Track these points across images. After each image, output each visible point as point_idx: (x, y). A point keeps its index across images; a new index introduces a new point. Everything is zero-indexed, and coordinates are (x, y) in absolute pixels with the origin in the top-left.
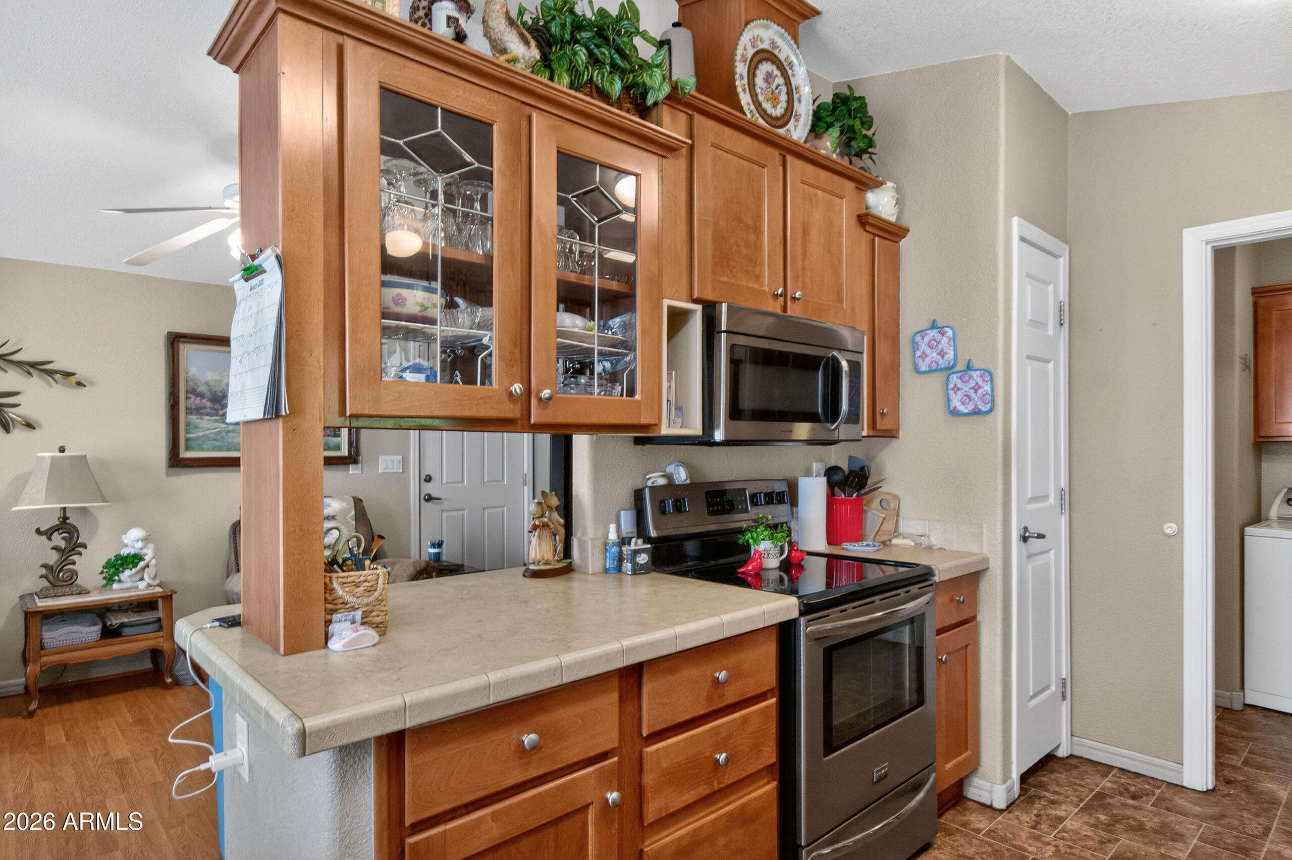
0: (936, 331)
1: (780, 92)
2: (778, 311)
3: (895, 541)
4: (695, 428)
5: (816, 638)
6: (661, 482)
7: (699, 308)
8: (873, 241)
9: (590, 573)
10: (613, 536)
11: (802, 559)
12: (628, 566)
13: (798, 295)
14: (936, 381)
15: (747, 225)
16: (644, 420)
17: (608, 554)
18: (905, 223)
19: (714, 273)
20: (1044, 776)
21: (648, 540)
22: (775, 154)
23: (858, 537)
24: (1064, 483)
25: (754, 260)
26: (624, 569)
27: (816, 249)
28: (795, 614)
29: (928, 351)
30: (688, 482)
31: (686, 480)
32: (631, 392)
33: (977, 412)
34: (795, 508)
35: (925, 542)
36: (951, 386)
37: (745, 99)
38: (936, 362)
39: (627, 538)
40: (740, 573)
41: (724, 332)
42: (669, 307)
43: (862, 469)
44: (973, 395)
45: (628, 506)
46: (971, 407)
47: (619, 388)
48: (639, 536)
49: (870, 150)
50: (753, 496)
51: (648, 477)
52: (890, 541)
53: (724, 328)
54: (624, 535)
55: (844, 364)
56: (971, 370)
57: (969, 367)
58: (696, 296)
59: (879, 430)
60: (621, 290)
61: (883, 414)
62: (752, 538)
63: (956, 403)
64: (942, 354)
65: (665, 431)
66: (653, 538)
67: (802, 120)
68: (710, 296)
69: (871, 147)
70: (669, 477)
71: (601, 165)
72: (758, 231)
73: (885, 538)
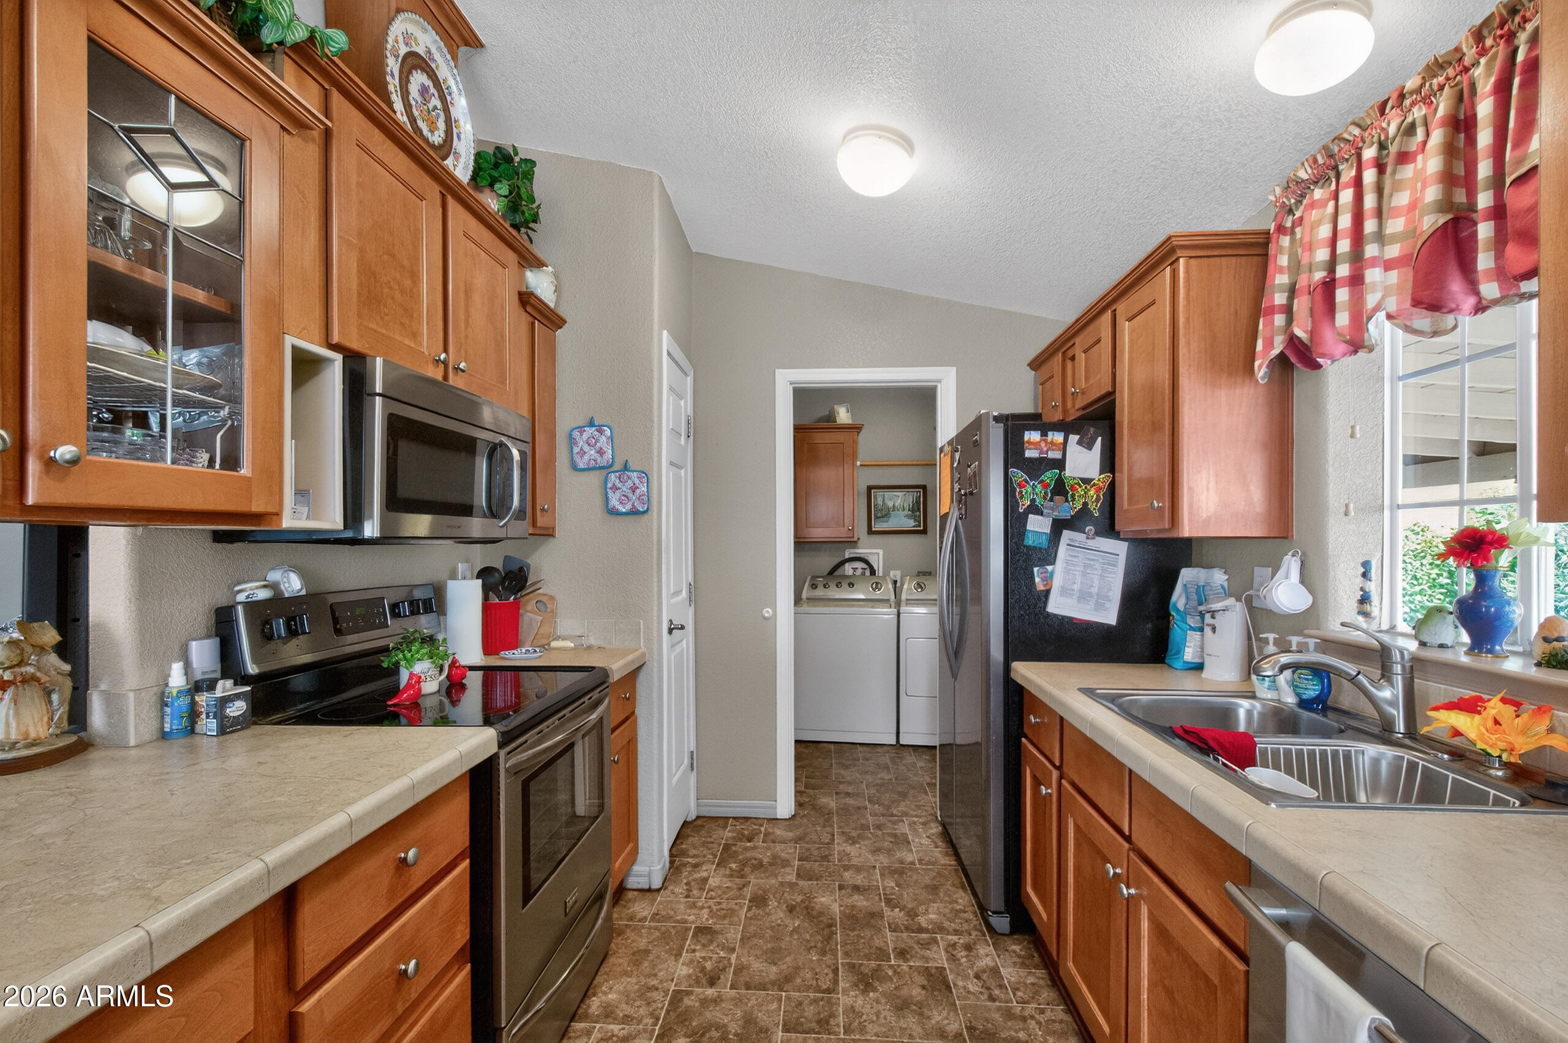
0: (594, 429)
1: (438, 116)
2: (440, 378)
3: (554, 644)
4: (333, 519)
5: (514, 772)
6: (263, 594)
7: (338, 358)
8: (533, 324)
9: (132, 743)
10: (177, 679)
11: (464, 677)
12: (208, 725)
13: (462, 365)
14: (593, 480)
15: (402, 267)
16: (256, 507)
17: (168, 710)
18: (562, 312)
19: (360, 315)
20: (682, 843)
21: (242, 679)
22: (433, 190)
23: (514, 645)
24: (691, 580)
25: (410, 312)
26: (199, 728)
27: (478, 318)
28: (494, 749)
29: (586, 448)
30: (303, 592)
31: (302, 589)
32: (231, 461)
33: (634, 512)
34: (442, 618)
35: (585, 642)
36: (609, 485)
37: (398, 106)
38: (595, 460)
39: (203, 681)
40: (390, 706)
41: (379, 395)
42: (296, 350)
43: (521, 569)
44: (630, 495)
45: (202, 631)
46: (628, 507)
47: (206, 456)
48: (225, 675)
49: (532, 225)
50: (394, 607)
51: (237, 588)
52: (549, 644)
53: (379, 389)
54: (199, 676)
55: (515, 453)
56: (628, 470)
57: (626, 468)
58: (336, 339)
59: (540, 527)
60: (213, 306)
61: (543, 510)
62: (405, 658)
63: (614, 502)
64: (601, 452)
65: (288, 522)
66: (252, 676)
67: (462, 160)
68: (355, 345)
69: (535, 221)
70: (274, 586)
71: (178, 98)
72: (415, 276)
73: (544, 641)
